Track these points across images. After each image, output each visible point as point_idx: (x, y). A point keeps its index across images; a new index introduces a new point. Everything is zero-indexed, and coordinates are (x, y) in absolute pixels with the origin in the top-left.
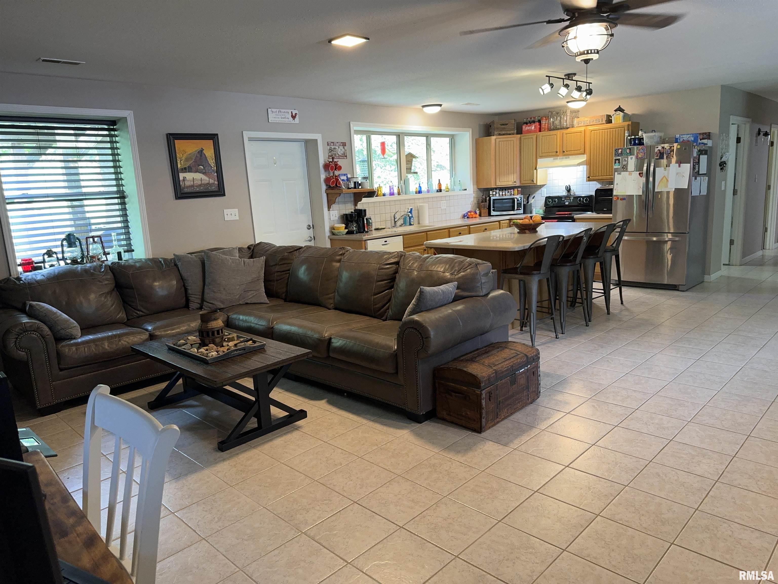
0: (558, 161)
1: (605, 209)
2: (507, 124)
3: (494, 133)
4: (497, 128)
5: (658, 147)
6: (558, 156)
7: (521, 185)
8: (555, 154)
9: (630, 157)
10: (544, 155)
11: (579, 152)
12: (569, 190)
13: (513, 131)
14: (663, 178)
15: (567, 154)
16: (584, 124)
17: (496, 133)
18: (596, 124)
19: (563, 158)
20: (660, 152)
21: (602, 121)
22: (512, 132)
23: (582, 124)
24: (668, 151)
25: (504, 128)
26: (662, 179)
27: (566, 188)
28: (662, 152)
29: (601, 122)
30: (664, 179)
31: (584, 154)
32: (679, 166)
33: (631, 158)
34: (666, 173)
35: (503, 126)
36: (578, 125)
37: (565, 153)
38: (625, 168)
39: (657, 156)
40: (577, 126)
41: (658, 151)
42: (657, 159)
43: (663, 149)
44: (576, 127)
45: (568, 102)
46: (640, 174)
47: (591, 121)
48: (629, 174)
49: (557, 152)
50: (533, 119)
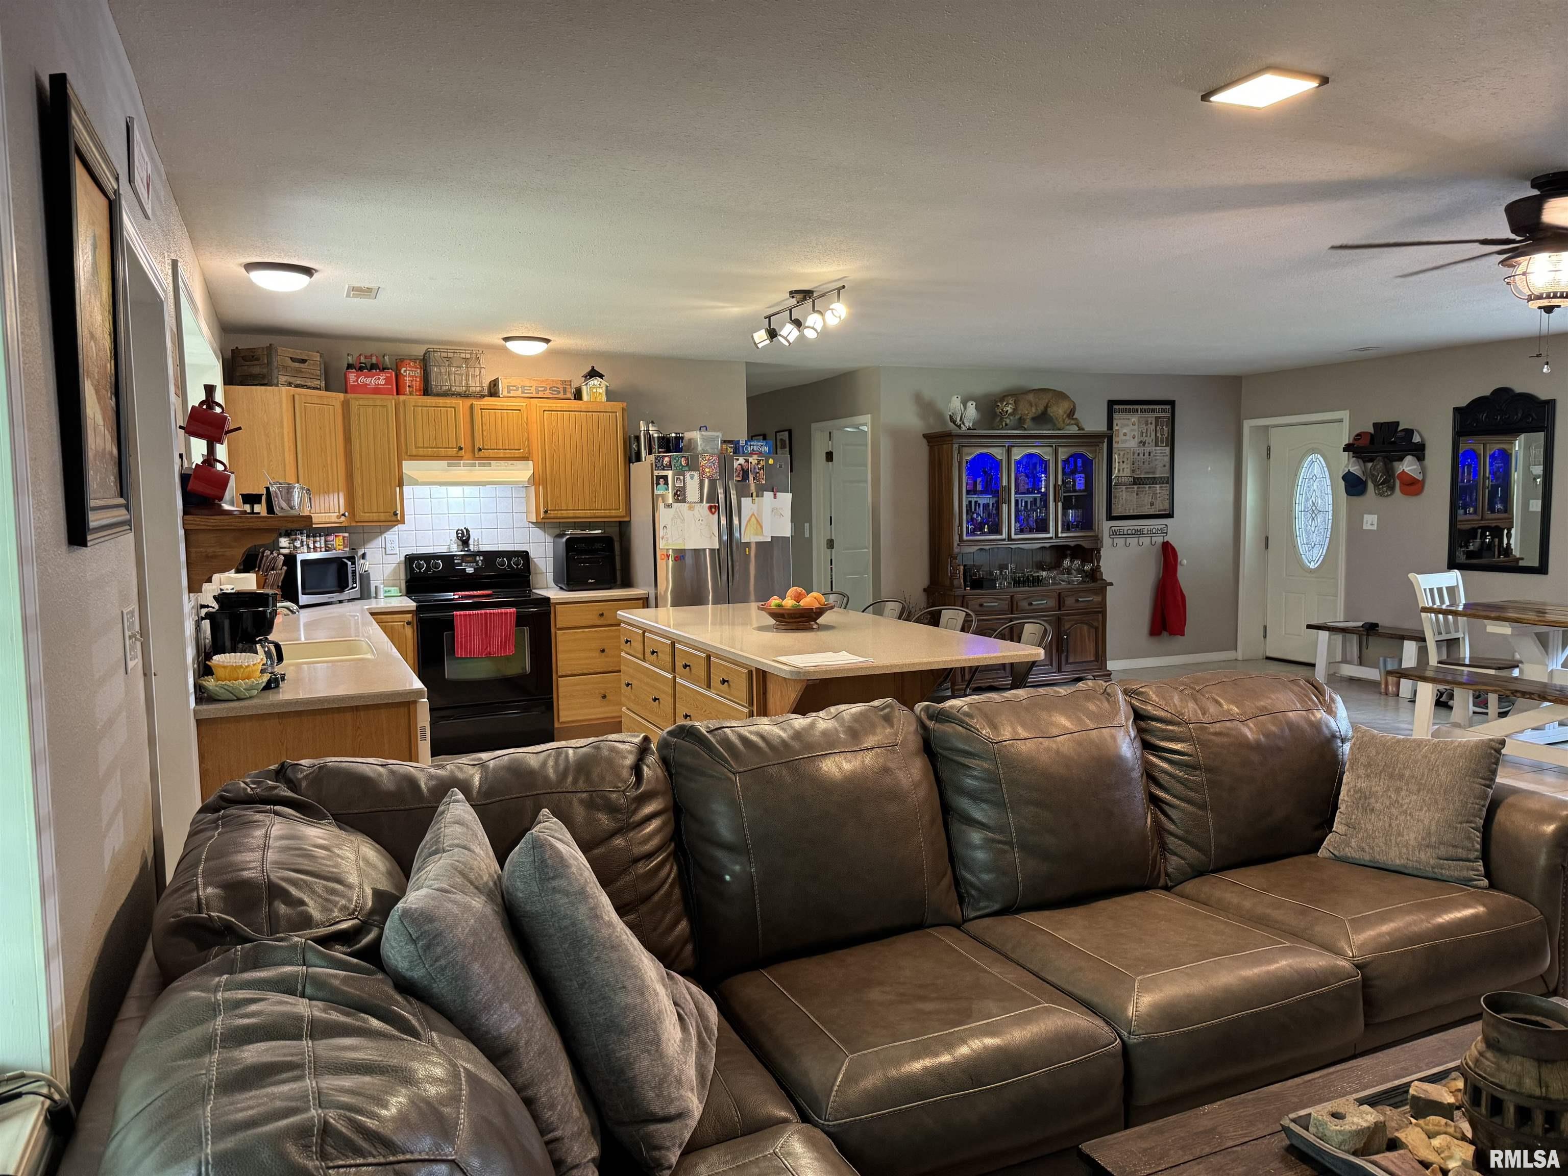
0: (462, 471)
1: (590, 581)
2: (303, 361)
3: (277, 378)
4: (285, 368)
5: (738, 460)
6: (461, 458)
7: (354, 524)
8: (455, 455)
9: (688, 475)
10: (421, 452)
11: (517, 453)
12: (464, 539)
13: (318, 382)
14: (751, 517)
15: (487, 455)
16: (523, 393)
17: (282, 379)
18: (551, 396)
19: (474, 465)
20: (743, 469)
21: (565, 393)
22: (316, 383)
23: (519, 393)
24: (755, 468)
25: (299, 371)
26: (750, 520)
27: (457, 534)
28: (745, 468)
29: (561, 395)
30: (753, 519)
31: (525, 459)
32: (775, 497)
33: (692, 477)
34: (755, 507)
35: (297, 365)
36: (509, 392)
37: (481, 454)
38: (680, 495)
39: (738, 476)
40: (505, 393)
41: (740, 466)
42: (738, 481)
43: (746, 464)
44: (504, 397)
45: (507, 339)
46: (710, 508)
47: (540, 389)
48: (690, 508)
49: (461, 449)
50: (374, 360)
